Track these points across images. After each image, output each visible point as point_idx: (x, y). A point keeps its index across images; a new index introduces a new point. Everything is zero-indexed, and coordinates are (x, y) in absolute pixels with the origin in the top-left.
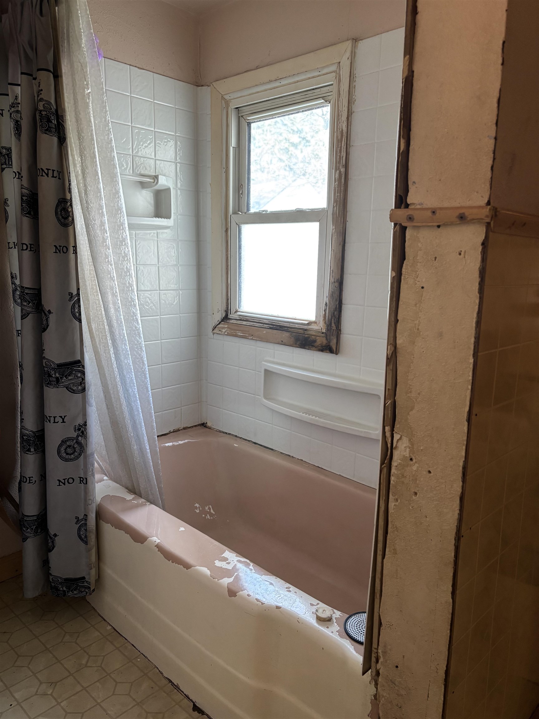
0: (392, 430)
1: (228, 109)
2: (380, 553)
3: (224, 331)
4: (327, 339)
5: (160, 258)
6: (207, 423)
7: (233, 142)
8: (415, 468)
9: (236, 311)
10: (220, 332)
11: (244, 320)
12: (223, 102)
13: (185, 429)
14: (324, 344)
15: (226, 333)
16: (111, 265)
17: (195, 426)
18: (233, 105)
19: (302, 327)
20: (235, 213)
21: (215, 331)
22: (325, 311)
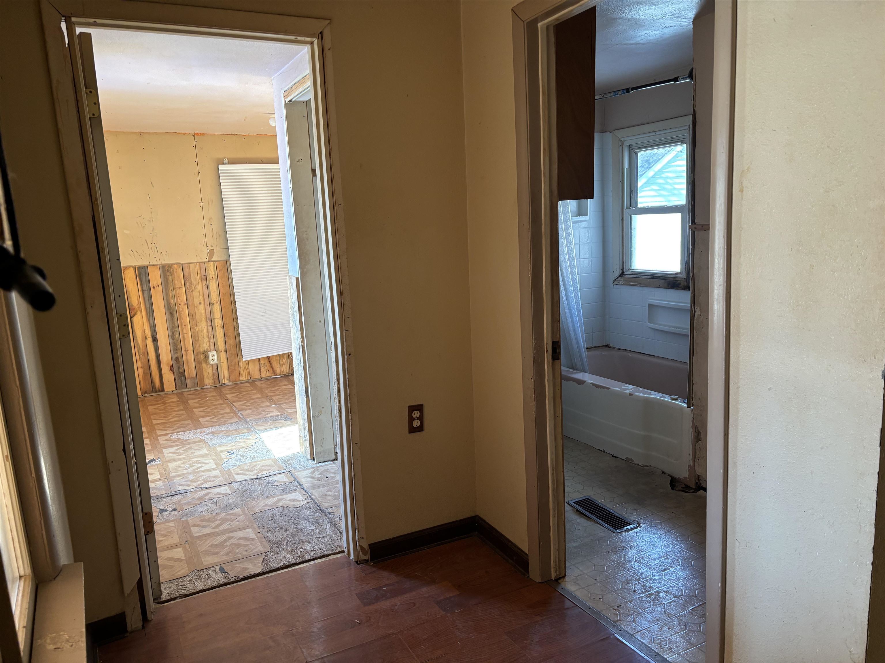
0: (694, 305)
1: (623, 146)
2: (692, 356)
3: (621, 282)
4: (687, 282)
5: (581, 239)
6: (609, 345)
7: (626, 165)
8: (702, 318)
9: (629, 269)
10: (618, 283)
11: (634, 275)
12: (620, 142)
13: (595, 347)
14: (685, 285)
15: (622, 284)
16: (565, 247)
17: (602, 346)
18: (626, 143)
19: (672, 276)
20: (628, 208)
21: (615, 283)
22: (686, 265)
